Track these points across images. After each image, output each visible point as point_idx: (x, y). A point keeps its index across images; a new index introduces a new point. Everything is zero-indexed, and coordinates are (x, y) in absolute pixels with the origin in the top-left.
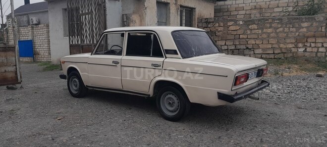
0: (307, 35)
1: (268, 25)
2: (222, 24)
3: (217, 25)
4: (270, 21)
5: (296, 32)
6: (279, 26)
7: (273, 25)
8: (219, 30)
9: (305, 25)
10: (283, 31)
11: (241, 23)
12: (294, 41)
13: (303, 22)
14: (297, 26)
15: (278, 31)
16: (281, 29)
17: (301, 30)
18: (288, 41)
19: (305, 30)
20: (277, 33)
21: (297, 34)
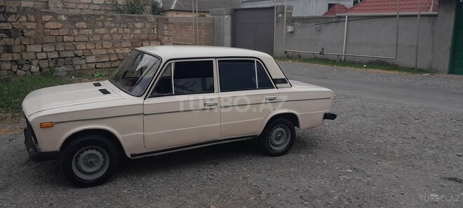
0: (142, 37)
1: (100, 24)
2: (32, 18)
3: (24, 18)
4: (102, 18)
5: (131, 33)
6: (113, 25)
7: (106, 24)
8: (29, 27)
9: (139, 25)
10: (118, 32)
11: (64, 18)
12: (130, 45)
13: (137, 22)
14: (131, 26)
15: (112, 31)
16: (115, 30)
17: (136, 32)
18: (124, 44)
19: (139, 31)
20: (111, 35)
21: (132, 36)
